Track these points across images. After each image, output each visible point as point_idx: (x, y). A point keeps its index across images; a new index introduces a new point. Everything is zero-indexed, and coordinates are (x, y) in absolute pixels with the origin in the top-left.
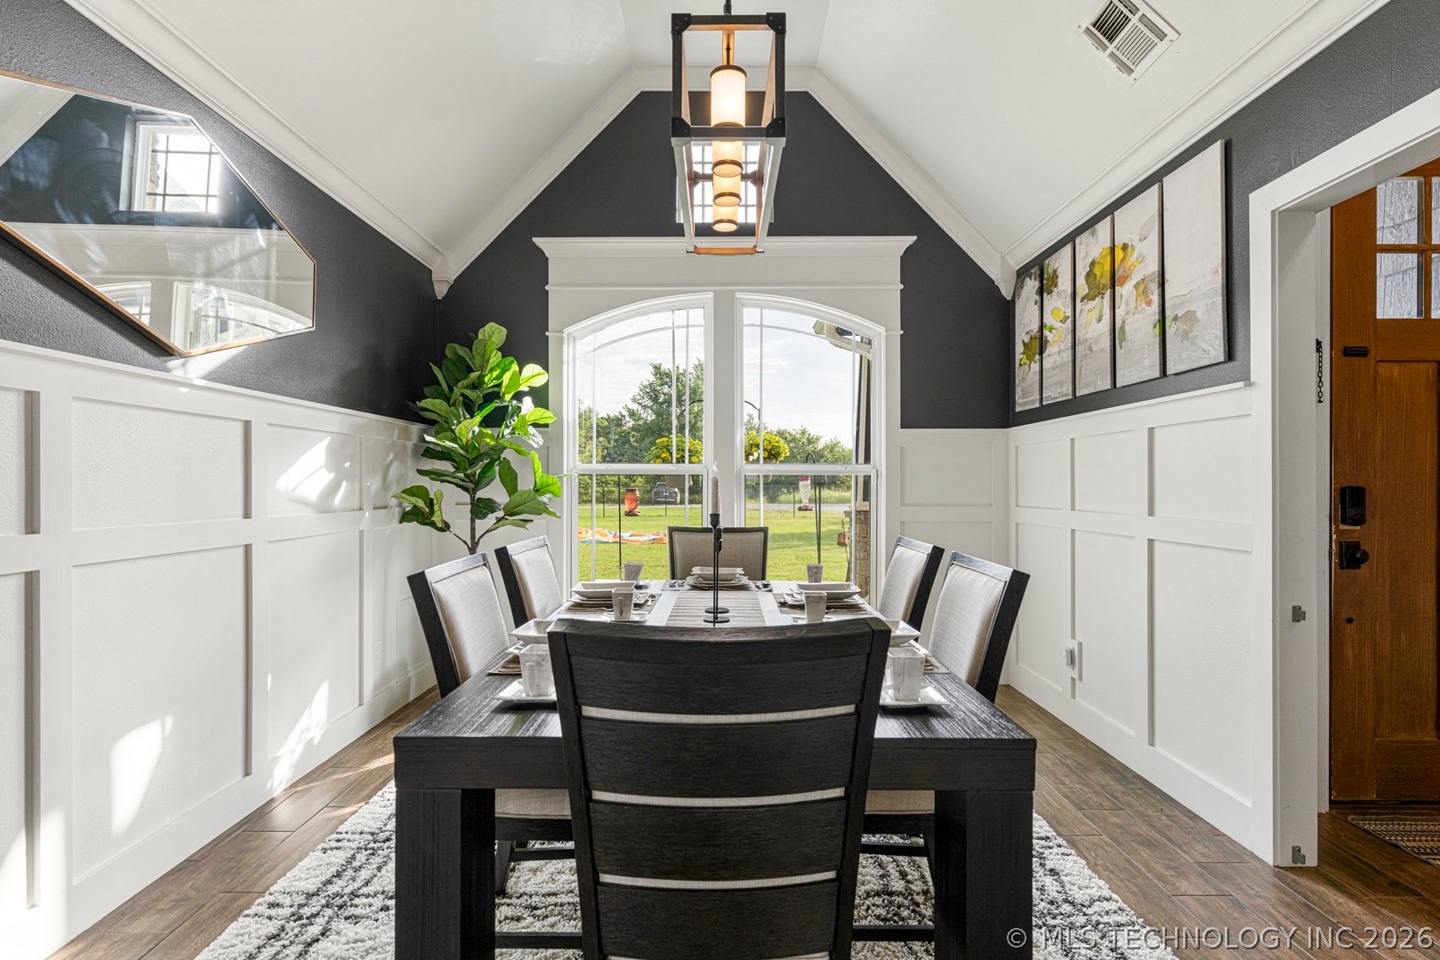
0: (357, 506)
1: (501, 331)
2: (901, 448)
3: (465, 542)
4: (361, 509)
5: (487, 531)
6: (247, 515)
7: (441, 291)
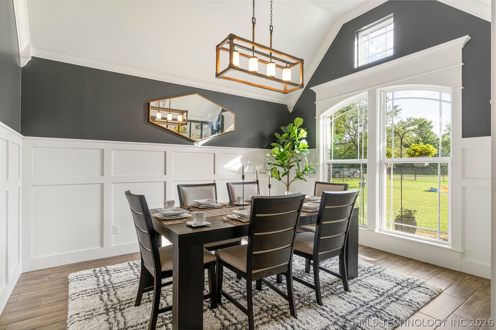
0: (253, 172)
1: (301, 120)
2: (463, 148)
3: (286, 184)
4: (254, 173)
5: (292, 181)
6: (214, 174)
7: (291, 110)
